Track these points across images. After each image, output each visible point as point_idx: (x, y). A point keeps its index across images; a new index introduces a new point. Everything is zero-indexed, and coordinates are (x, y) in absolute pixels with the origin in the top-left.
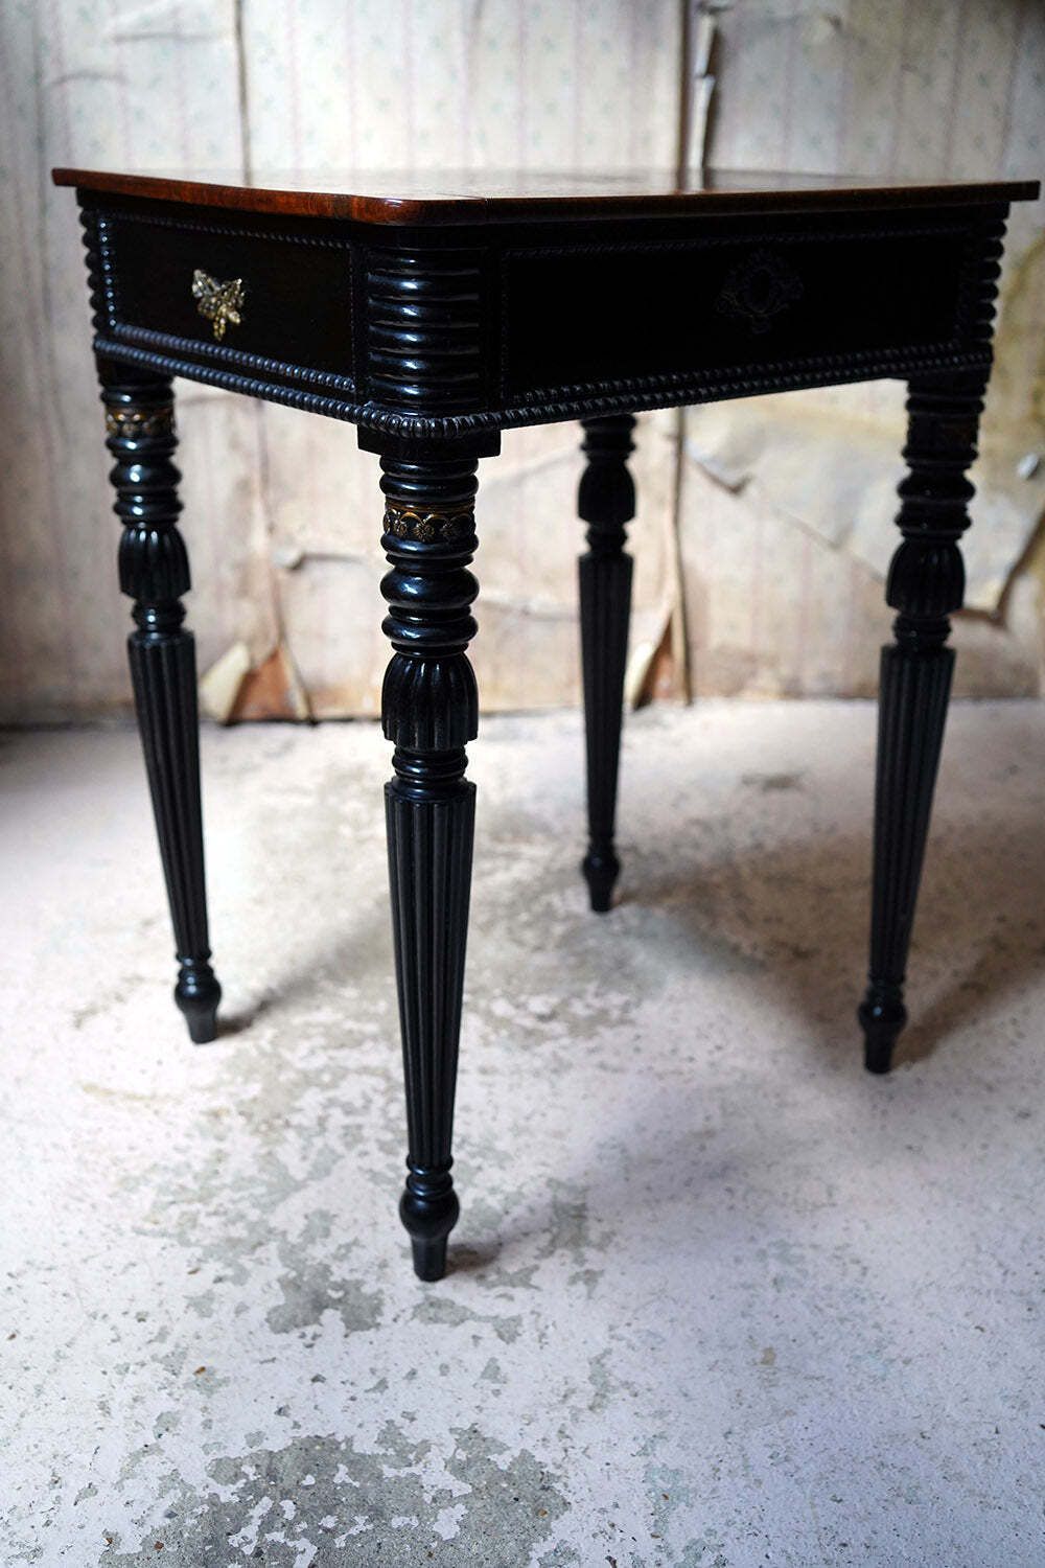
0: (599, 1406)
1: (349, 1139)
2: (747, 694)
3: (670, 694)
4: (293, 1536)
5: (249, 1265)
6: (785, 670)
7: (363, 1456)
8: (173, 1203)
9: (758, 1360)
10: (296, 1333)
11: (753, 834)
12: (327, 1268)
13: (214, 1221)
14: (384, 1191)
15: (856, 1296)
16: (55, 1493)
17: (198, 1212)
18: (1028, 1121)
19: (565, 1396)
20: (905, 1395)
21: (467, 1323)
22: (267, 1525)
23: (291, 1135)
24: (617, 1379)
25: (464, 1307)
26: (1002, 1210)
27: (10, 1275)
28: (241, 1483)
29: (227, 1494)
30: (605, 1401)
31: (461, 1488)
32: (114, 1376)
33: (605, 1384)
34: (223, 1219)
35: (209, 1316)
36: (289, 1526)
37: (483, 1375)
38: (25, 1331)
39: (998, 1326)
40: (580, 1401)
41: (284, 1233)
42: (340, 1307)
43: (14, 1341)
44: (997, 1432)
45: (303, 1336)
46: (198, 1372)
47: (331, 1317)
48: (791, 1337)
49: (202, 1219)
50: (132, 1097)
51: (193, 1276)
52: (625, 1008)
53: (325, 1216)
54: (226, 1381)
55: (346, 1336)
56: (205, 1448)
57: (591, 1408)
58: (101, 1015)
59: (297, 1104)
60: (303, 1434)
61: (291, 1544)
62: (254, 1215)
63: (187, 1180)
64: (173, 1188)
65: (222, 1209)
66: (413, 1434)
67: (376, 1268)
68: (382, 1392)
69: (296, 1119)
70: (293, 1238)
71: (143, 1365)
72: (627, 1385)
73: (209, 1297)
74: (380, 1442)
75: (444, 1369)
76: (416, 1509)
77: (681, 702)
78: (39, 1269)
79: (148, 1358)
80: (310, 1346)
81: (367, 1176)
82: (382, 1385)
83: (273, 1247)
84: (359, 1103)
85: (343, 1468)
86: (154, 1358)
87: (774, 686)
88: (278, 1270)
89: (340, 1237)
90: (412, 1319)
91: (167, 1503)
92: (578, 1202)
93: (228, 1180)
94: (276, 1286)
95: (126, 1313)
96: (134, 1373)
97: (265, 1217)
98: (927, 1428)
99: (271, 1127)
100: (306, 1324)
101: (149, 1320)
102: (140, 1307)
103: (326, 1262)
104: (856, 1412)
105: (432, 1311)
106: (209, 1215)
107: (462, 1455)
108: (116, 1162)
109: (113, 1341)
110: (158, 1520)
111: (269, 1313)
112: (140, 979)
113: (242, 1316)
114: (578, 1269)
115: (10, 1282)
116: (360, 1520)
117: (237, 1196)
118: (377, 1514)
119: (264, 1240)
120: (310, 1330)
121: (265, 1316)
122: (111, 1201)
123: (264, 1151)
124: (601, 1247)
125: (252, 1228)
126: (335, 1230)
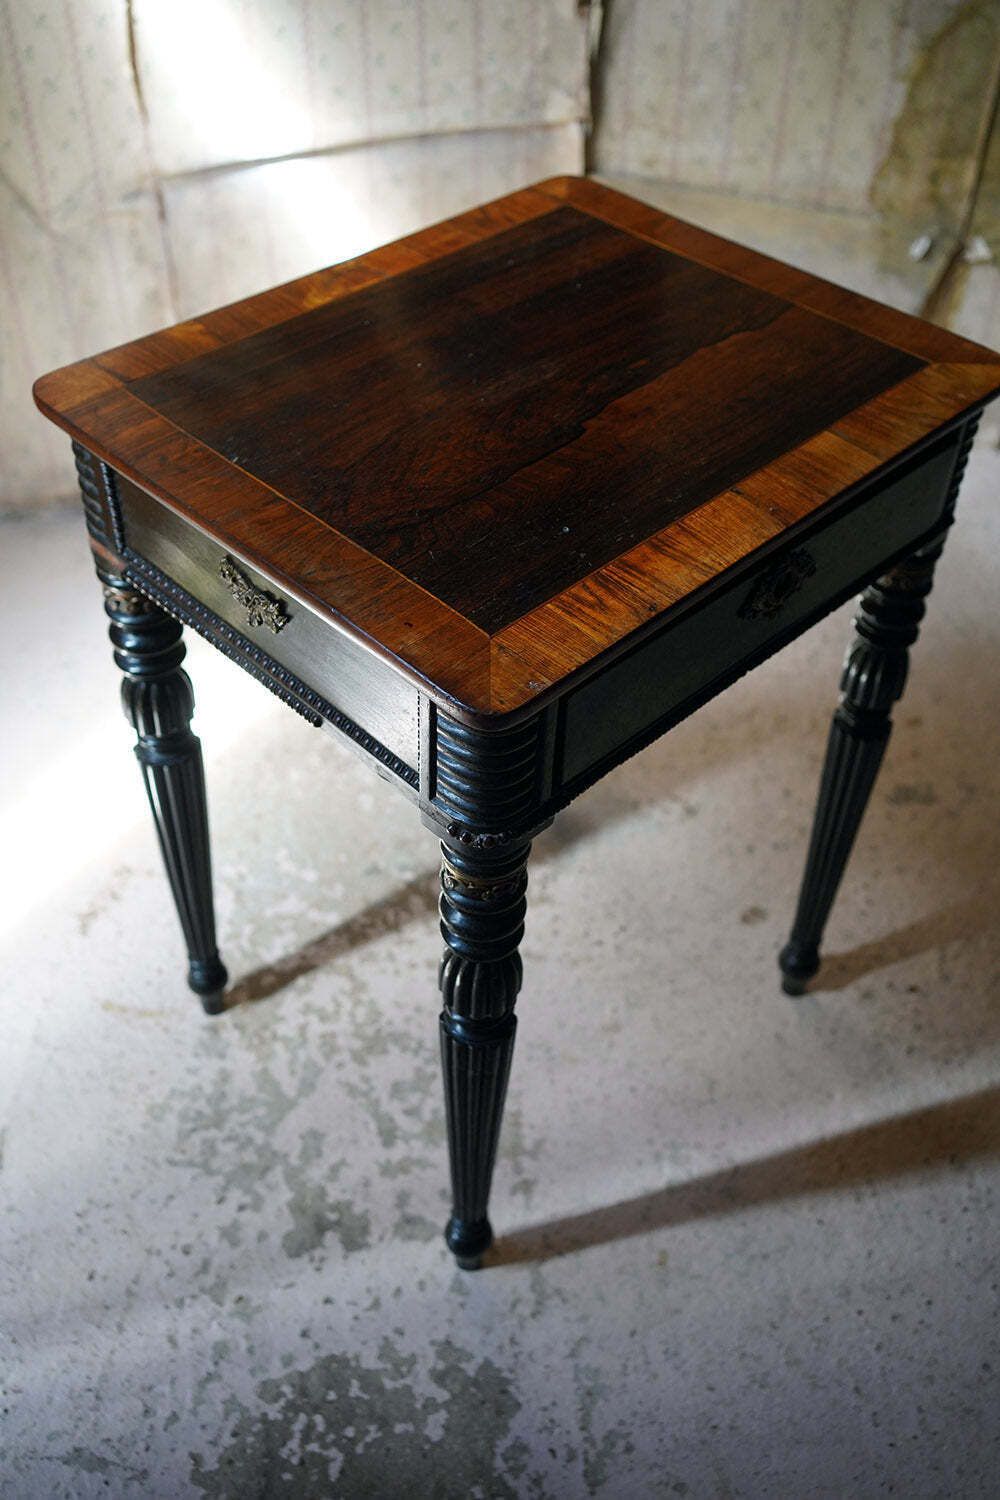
0: (539, 1312)
1: (327, 1049)
4: (325, 1446)
5: (262, 1191)
7: (368, 1371)
8: (194, 1130)
9: (655, 1262)
10: (306, 1258)
12: (323, 1190)
13: (227, 1148)
14: (361, 1105)
16: (149, 1421)
17: (216, 1139)
19: (513, 1306)
21: (436, 1238)
22: (306, 1438)
23: (279, 1047)
24: (550, 1286)
25: (432, 1223)
27: (78, 1215)
28: (282, 1402)
29: (274, 1412)
30: (543, 1308)
31: (442, 1395)
32: (174, 1310)
33: (542, 1292)
34: (236, 1144)
35: (238, 1246)
36: (321, 1438)
37: (453, 1289)
38: (100, 1270)
40: (525, 1310)
41: (286, 1156)
42: (338, 1229)
43: (93, 1281)
45: (312, 1260)
46: (237, 1301)
47: (331, 1238)
49: (219, 1145)
50: (143, 1013)
51: (221, 1205)
53: (316, 1135)
54: (259, 1308)
55: (345, 1257)
56: (252, 1372)
57: (533, 1315)
58: (102, 918)
60: (323, 1353)
61: (325, 1453)
62: (260, 1138)
63: (201, 1105)
64: (192, 1113)
65: (234, 1134)
66: (404, 1347)
67: (361, 1188)
68: (377, 1310)
70: (294, 1161)
71: (195, 1297)
72: (558, 1292)
73: (236, 1226)
74: (380, 1357)
75: (422, 1285)
76: (411, 1416)
78: (99, 1207)
79: (198, 1290)
80: (320, 1269)
81: (346, 1091)
82: (377, 1304)
83: (277, 1175)
84: (330, 1008)
85: (355, 1383)
86: (203, 1290)
88: (286, 1195)
89: (331, 1157)
90: (394, 1237)
91: (231, 1425)
93: (235, 1102)
94: (286, 1211)
95: (174, 1247)
96: (189, 1306)
97: (269, 1139)
98: (776, 1319)
99: (263, 1041)
100: (313, 1247)
101: (193, 1252)
102: (183, 1241)
103: (323, 1183)
105: (408, 1229)
106: (224, 1141)
107: (441, 1366)
108: (143, 1088)
109: (169, 1276)
110: (227, 1440)
111: (284, 1239)
113: (263, 1243)
114: (517, 1179)
115: (80, 1223)
116: (372, 1428)
117: (244, 1119)
118: (384, 1423)
119: (270, 1165)
120: (318, 1253)
121: (281, 1242)
122: (145, 1132)
123: (259, 1067)
124: (534, 1154)
125: (261, 1151)
126: (325, 1150)
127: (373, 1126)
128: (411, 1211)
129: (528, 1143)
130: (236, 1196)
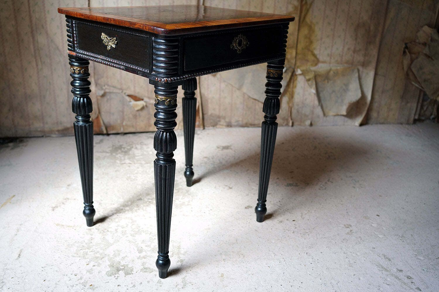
1: (123, 234)
2: (218, 126)
3: (199, 126)
5: (101, 262)
6: (227, 120)
9: (220, 276)
10: (113, 276)
11: (219, 160)
12: (120, 262)
14: (132, 245)
15: (242, 262)
17: (88, 252)
18: (282, 223)
19: (176, 286)
20: (252, 281)
21: (153, 272)
23: (109, 233)
24: (188, 282)
25: (152, 269)
26: (275, 242)
27: (42, 267)
30: (185, 286)
32: (70, 287)
33: (185, 283)
34: (94, 252)
35: (92, 274)
37: (158, 283)
38: (47, 279)
39: (273, 266)
40: (180, 287)
41: (109, 255)
42: (123, 270)
43: (45, 281)
44: (271, 287)
45: (115, 277)
46: (90, 286)
47: (121, 272)
48: (227, 271)
49: (88, 253)
50: (69, 226)
51: (87, 265)
52: (189, 202)
53: (118, 251)
54: (97, 287)
55: (125, 276)
57: (182, 288)
58: (59, 207)
59: (110, 226)
62: (101, 251)
63: (84, 244)
64: (81, 246)
65: (93, 251)
67: (131, 261)
68: (134, 287)
69: (110, 230)
70: (111, 256)
71: (77, 285)
72: (190, 283)
73: (92, 269)
75: (148, 282)
77: (202, 129)
78: (49, 266)
79: (78, 283)
80: (117, 279)
81: (128, 242)
82: (134, 286)
83: (106, 259)
84: (125, 226)
86: (80, 283)
87: (225, 124)
88: (108, 263)
90: (140, 272)
92: (179, 245)
93: (94, 244)
94: (108, 267)
95: (72, 274)
96: (75, 287)
97: (104, 252)
98: (256, 287)
99: (104, 232)
100: (116, 274)
101: (77, 275)
102: (75, 273)
104: (241, 285)
105: (145, 270)
106: (90, 252)
108: (66, 241)
109: (69, 280)
111: (106, 272)
112: (68, 199)
113: (100, 273)
114: (179, 259)
115: (42, 269)
117: (97, 247)
119: (104, 257)
120: (116, 275)
121: (106, 273)
122: (66, 250)
123: (103, 237)
124: (184, 255)
125: (101, 254)
126: (121, 254)
127: (136, 249)
128: (146, 266)
129: (182, 252)
130: (92, 264)
